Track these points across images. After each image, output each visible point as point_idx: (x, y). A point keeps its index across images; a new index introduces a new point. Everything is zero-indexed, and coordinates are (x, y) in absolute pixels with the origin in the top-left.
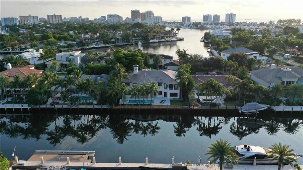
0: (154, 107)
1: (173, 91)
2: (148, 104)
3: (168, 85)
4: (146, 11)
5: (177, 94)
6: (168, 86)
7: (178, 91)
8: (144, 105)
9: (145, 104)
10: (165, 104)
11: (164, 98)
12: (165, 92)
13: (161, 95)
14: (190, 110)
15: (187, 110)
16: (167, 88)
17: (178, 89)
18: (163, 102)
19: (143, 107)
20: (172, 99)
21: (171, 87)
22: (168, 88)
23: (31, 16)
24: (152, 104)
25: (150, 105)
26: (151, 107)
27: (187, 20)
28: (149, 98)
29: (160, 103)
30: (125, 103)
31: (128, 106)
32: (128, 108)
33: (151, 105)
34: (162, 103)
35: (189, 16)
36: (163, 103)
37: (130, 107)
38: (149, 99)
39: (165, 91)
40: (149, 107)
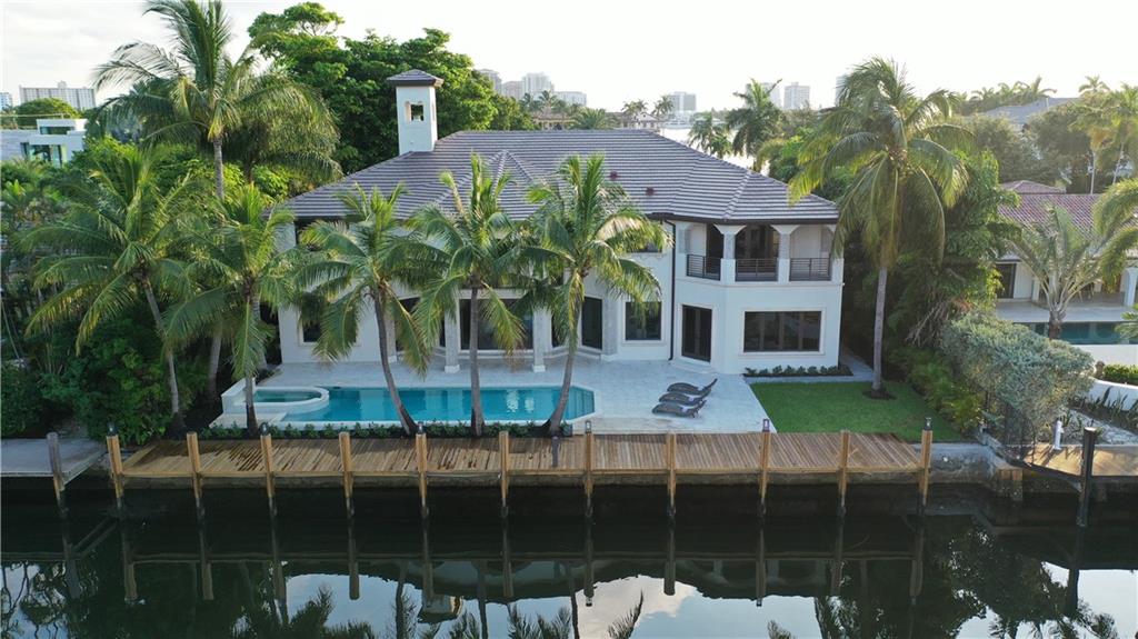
0: (601, 463)
1: (779, 296)
2: (532, 430)
3: (729, 233)
4: (525, 75)
5: (814, 318)
6: (729, 247)
7: (826, 299)
8: (476, 436)
9: (497, 429)
10: (711, 421)
11: (693, 371)
12: (689, 312)
13: (657, 336)
14: (1017, 495)
15: (978, 490)
16: (712, 267)
17: (828, 278)
18: (681, 399)
19: (465, 463)
20: (764, 374)
21: (757, 252)
22: (728, 264)
23: (69, 86)
24: (577, 424)
25: (550, 434)
26: (567, 463)
27: (681, 106)
28: (539, 368)
29: (657, 411)
30: (272, 415)
31: (292, 452)
32: (291, 472)
33: (564, 433)
34: (680, 414)
35: (690, 92)
36: (691, 414)
37: (310, 464)
38: (542, 375)
39: (697, 293)
40: (536, 463)
